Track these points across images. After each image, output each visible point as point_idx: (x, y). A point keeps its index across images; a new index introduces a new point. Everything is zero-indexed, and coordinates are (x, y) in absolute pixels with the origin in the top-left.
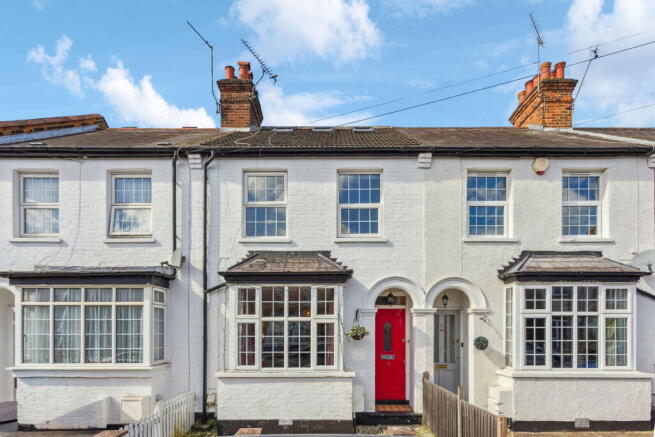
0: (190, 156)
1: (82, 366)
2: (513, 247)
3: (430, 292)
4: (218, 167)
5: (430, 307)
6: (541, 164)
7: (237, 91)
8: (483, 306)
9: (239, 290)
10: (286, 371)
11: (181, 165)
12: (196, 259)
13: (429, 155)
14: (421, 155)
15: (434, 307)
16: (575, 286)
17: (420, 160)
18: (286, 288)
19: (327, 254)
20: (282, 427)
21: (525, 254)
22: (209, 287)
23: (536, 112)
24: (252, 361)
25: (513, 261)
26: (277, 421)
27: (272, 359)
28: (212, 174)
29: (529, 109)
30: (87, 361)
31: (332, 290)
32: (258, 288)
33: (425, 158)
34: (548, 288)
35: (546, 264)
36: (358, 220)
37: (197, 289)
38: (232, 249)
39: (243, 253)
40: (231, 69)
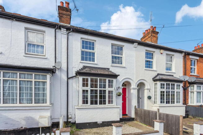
0: (62, 29)
1: (18, 105)
2: (156, 72)
3: (137, 83)
4: (72, 35)
5: (136, 87)
6: (162, 51)
8: (149, 88)
9: (83, 78)
11: (57, 31)
12: (64, 66)
13: (137, 44)
14: (135, 43)
15: (137, 87)
16: (170, 83)
17: (134, 45)
18: (98, 79)
19: (109, 69)
20: (98, 124)
21: (158, 74)
22: (69, 77)
23: (149, 39)
24: (87, 103)
26: (97, 122)
27: (94, 102)
28: (70, 37)
29: (147, 37)
30: (20, 103)
32: (89, 78)
33: (136, 44)
34: (165, 83)
35: (164, 77)
36: (116, 60)
37: (64, 77)
38: (77, 64)
39: (81, 66)
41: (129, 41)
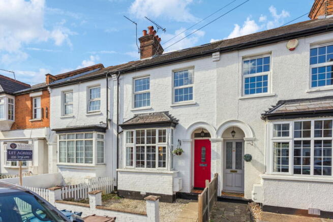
0: (112, 76)
1: (75, 164)
2: (272, 99)
3: (220, 128)
4: (123, 78)
5: (219, 137)
7: (147, 41)
8: (251, 136)
9: (127, 132)
10: (145, 169)
11: (110, 80)
12: (115, 120)
13: (218, 53)
14: (213, 54)
15: (222, 137)
17: (213, 57)
18: (146, 131)
19: (167, 113)
20: (141, 195)
21: (281, 103)
22: (119, 132)
24: (132, 164)
25: (271, 107)
26: (139, 192)
27: (140, 164)
28: (121, 82)
30: (77, 162)
31: (165, 130)
32: (134, 131)
33: (216, 55)
34: (291, 123)
36: (182, 94)
37: (115, 132)
38: (128, 114)
39: (132, 115)
40: (145, 31)
41: (201, 55)
